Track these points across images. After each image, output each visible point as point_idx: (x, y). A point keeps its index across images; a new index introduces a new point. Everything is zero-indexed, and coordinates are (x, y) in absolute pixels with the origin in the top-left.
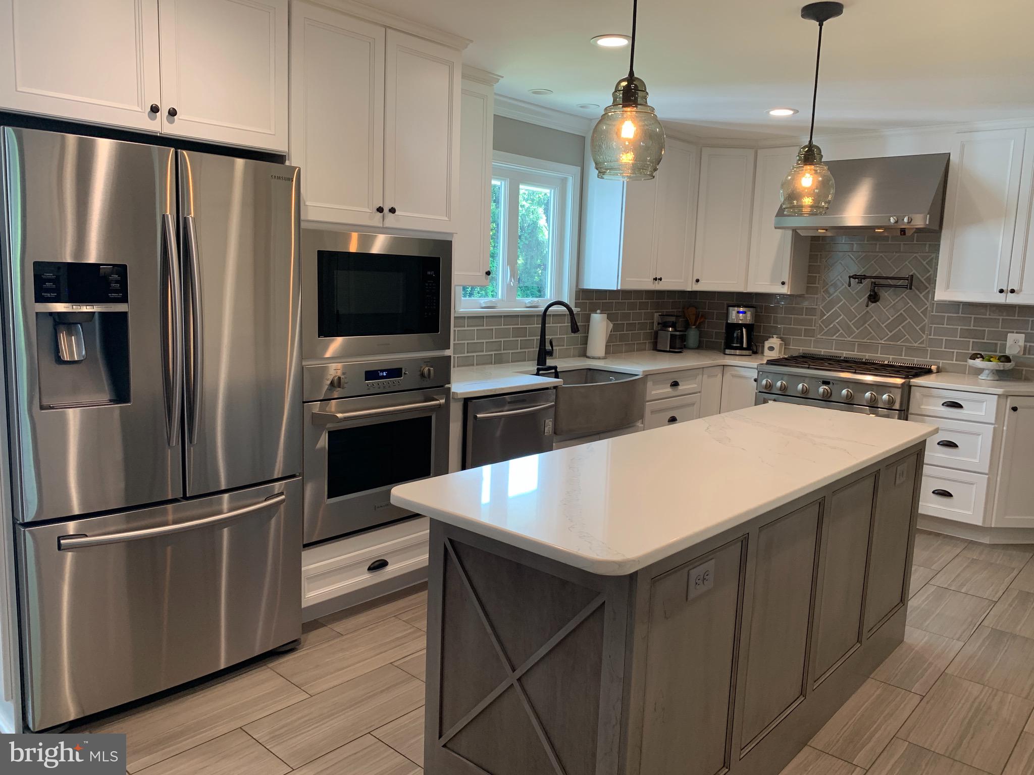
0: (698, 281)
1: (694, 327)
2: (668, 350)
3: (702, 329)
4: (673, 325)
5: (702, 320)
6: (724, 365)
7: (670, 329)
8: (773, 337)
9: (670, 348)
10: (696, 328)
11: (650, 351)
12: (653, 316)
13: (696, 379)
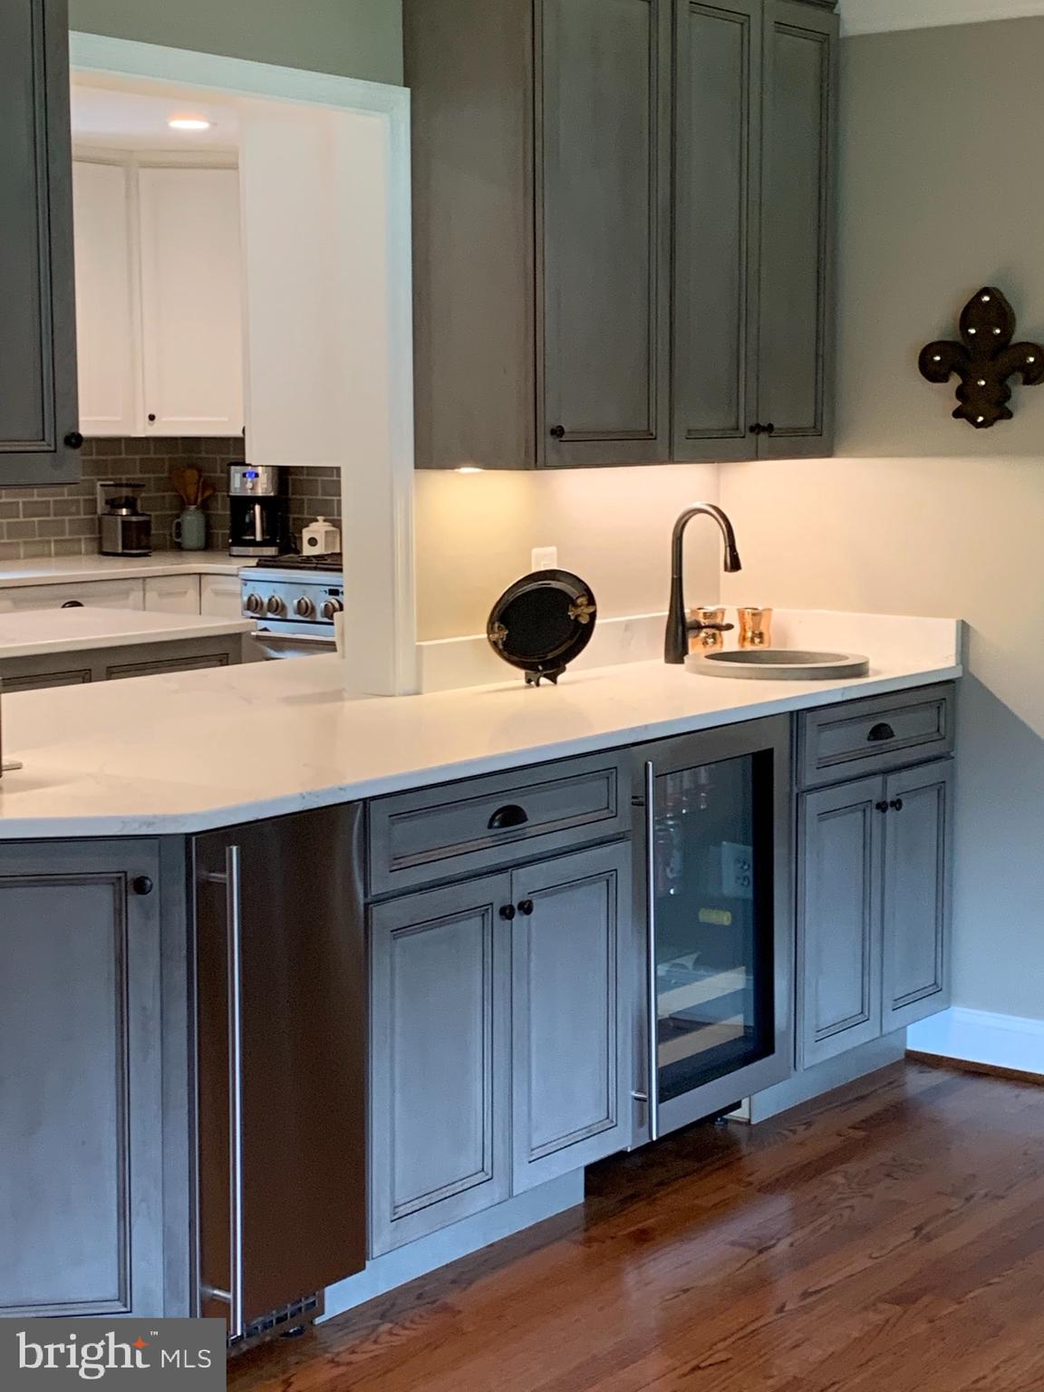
0: (152, 418)
1: (193, 507)
2: (120, 550)
3: (213, 512)
4: (130, 503)
5: (207, 493)
6: (200, 574)
7: (124, 512)
8: (317, 521)
9: (124, 548)
10: (197, 508)
11: (92, 557)
12: (94, 487)
13: (128, 598)
